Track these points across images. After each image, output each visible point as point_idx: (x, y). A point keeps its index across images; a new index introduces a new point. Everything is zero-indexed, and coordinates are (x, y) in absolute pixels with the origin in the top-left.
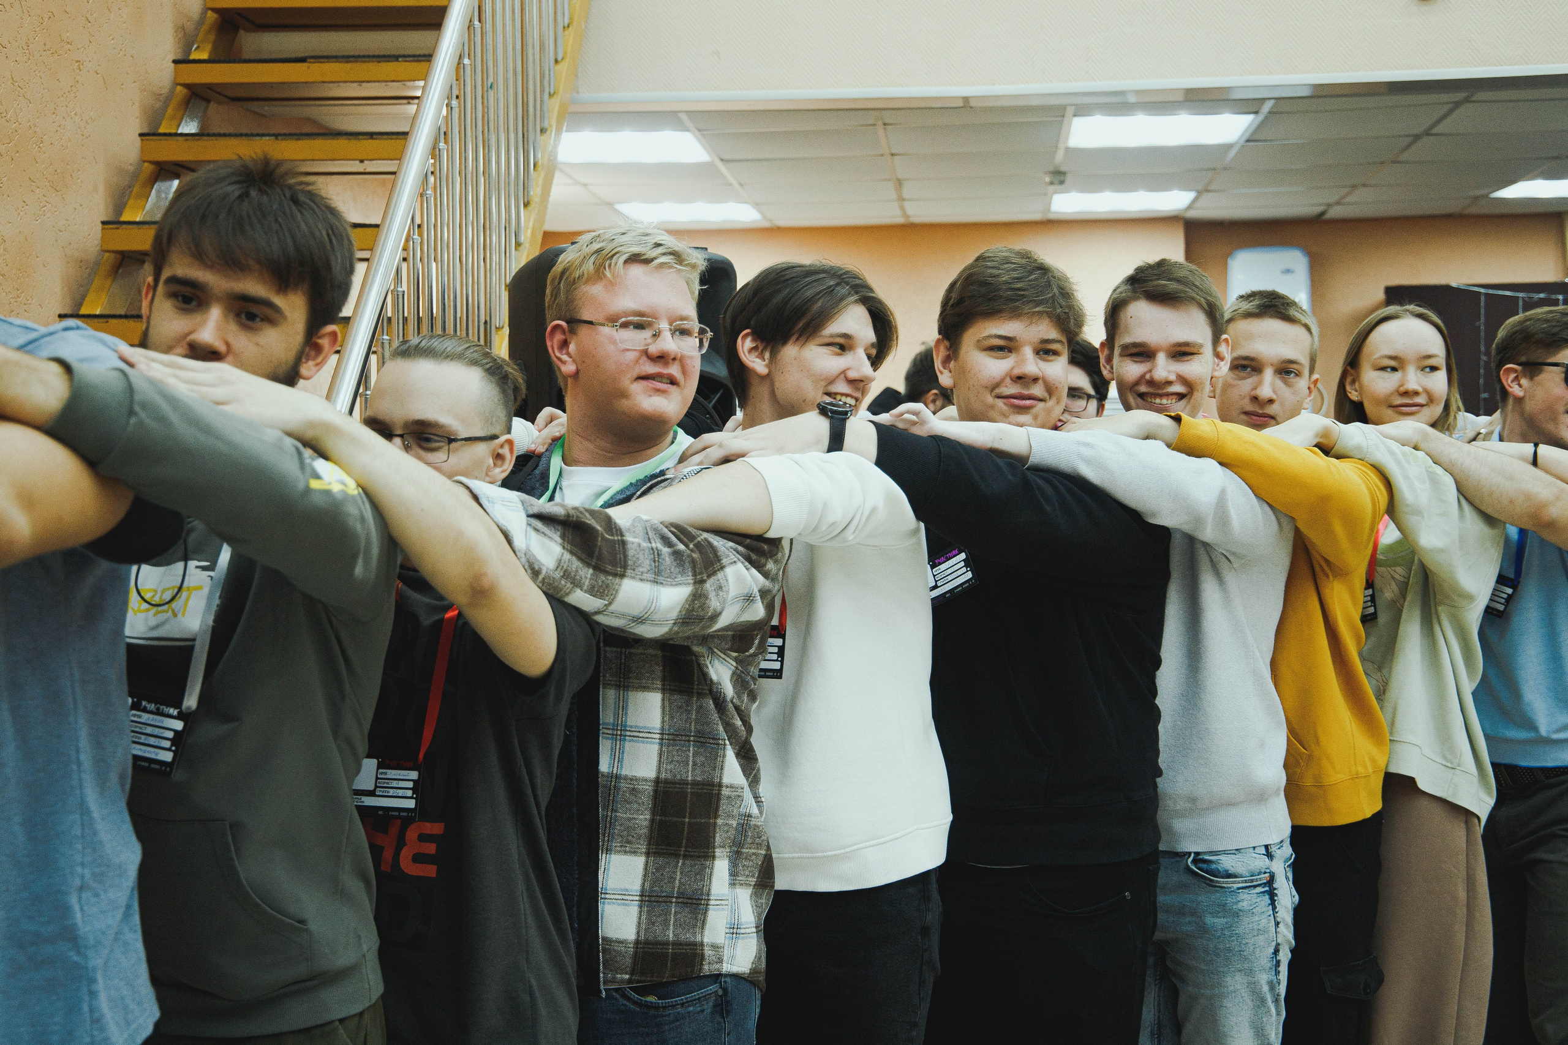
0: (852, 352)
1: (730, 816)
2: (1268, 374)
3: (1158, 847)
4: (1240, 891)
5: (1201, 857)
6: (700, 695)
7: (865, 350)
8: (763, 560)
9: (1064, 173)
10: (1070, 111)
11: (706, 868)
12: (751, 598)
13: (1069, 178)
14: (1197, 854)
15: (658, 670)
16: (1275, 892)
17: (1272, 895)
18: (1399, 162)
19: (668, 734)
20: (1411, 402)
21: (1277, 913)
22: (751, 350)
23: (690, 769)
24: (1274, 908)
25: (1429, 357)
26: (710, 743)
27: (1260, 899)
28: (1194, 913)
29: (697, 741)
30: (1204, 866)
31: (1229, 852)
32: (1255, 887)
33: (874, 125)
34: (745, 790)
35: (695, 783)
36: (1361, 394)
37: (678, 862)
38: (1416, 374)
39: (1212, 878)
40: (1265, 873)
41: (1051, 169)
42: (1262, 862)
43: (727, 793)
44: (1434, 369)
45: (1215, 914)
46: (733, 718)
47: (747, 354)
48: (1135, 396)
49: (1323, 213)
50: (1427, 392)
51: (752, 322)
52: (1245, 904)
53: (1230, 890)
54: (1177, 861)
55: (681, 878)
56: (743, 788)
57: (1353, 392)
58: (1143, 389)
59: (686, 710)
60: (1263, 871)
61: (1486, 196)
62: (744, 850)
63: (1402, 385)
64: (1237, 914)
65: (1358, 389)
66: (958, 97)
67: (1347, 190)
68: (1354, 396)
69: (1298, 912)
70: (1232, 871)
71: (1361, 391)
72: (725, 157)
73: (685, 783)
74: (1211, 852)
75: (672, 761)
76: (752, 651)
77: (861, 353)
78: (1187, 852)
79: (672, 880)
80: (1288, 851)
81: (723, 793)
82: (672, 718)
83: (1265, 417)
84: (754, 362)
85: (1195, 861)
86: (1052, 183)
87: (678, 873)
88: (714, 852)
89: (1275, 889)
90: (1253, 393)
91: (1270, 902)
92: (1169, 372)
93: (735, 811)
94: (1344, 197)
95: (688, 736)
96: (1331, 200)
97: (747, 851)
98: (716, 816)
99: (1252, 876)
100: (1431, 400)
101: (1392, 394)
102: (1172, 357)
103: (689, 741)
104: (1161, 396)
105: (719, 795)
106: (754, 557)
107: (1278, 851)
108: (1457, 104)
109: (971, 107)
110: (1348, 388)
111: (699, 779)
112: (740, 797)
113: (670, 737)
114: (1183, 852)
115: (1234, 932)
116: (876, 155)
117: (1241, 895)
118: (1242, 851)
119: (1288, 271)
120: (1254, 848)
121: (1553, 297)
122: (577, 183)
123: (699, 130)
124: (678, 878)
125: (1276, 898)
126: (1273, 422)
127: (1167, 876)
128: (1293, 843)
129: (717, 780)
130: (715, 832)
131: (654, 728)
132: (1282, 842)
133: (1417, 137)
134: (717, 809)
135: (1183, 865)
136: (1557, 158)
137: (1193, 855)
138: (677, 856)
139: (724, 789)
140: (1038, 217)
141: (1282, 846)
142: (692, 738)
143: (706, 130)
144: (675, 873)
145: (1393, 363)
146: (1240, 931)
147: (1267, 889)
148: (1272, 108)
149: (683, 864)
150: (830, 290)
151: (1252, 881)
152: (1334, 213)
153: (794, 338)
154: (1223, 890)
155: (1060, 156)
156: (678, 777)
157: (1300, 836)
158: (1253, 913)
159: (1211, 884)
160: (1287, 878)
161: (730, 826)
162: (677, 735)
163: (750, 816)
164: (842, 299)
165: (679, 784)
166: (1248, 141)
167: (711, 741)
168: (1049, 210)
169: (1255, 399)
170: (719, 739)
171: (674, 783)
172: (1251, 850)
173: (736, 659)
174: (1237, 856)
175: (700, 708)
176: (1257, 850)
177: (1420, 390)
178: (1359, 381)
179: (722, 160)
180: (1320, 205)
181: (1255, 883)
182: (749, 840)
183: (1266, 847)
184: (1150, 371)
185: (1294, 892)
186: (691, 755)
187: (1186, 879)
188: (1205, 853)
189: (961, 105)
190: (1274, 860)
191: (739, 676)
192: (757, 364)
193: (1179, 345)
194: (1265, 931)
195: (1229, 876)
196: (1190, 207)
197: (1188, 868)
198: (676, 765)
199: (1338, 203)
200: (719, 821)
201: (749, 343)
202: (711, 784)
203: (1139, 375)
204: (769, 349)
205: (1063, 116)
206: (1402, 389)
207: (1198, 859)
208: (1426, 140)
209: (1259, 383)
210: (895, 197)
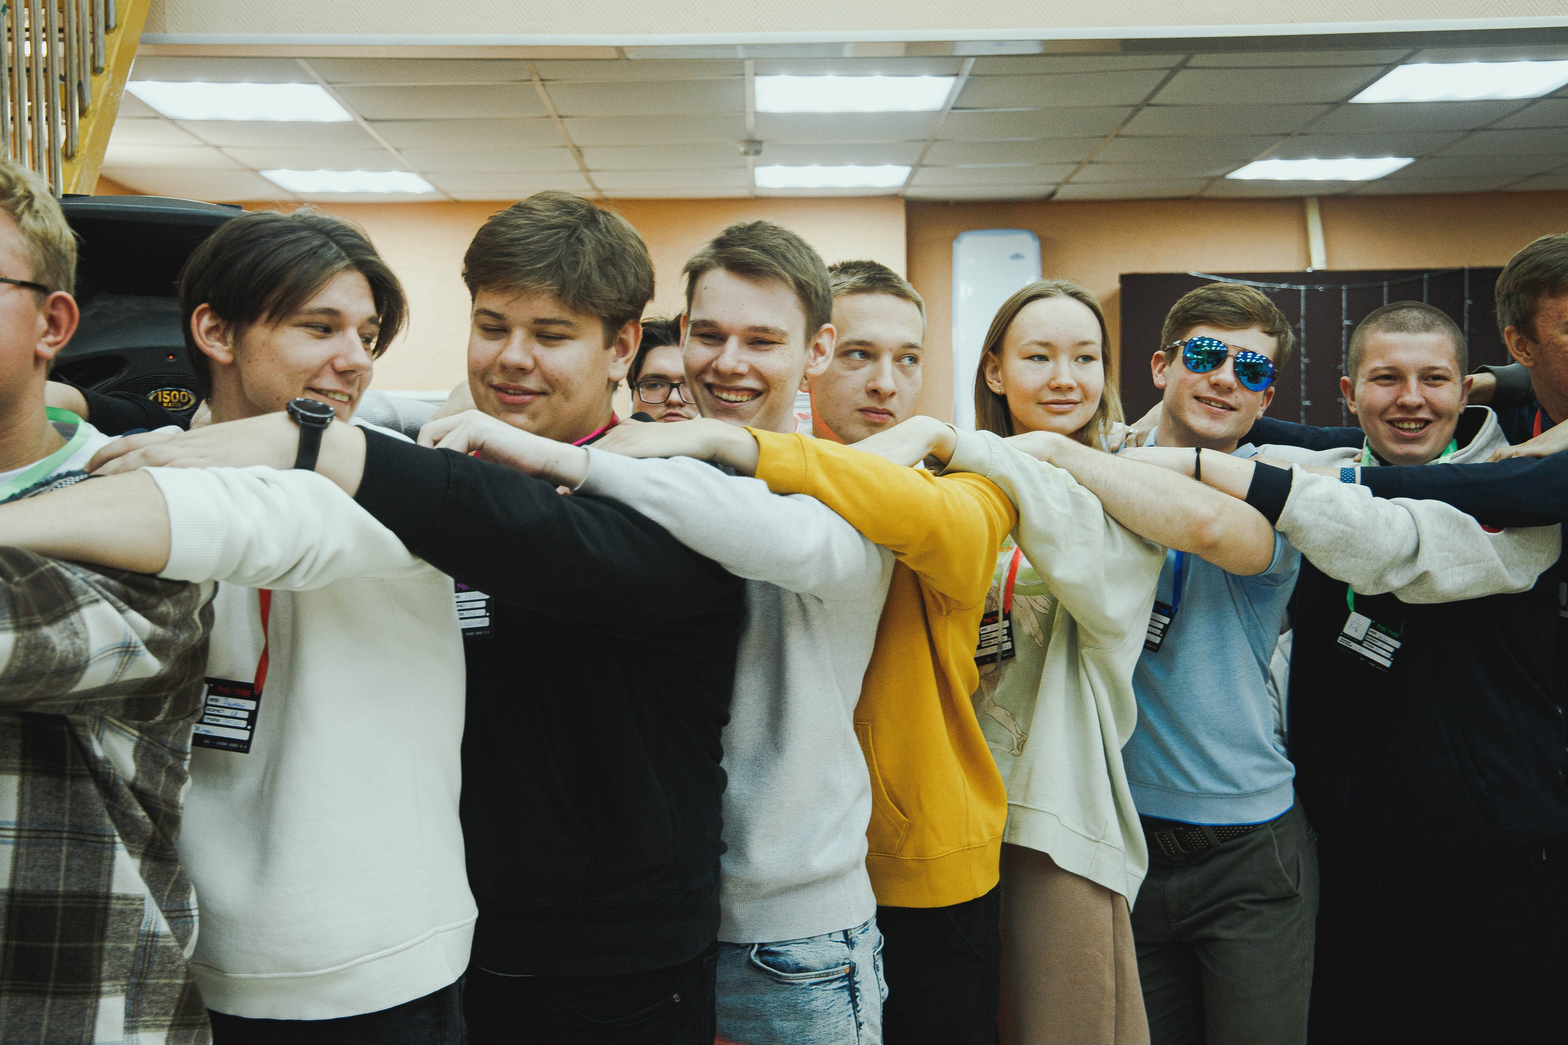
0: (341, 333)
1: (124, 937)
2: (887, 361)
3: (716, 939)
4: (814, 987)
5: (767, 948)
6: (76, 777)
7: (359, 330)
8: (152, 600)
9: (760, 142)
10: (749, 66)
11: (85, 1009)
12: (131, 649)
13: (765, 147)
14: (762, 945)
15: (15, 744)
16: (857, 986)
17: (853, 991)
18: (1123, 136)
19: (29, 830)
20: (1064, 399)
21: (859, 1011)
22: (209, 331)
23: (62, 873)
24: (855, 1006)
25: (1085, 343)
26: (91, 841)
27: (837, 996)
28: (759, 1017)
29: (74, 839)
30: (770, 959)
31: (801, 941)
32: (831, 981)
33: (530, 80)
34: (146, 902)
35: (68, 895)
36: (1004, 386)
37: (44, 1002)
38: (1070, 365)
39: (780, 973)
40: (844, 964)
41: (745, 137)
42: (840, 951)
43: (118, 907)
44: (1088, 358)
45: (784, 1017)
46: (130, 806)
47: (203, 335)
48: (703, 387)
49: (1053, 194)
50: (1081, 386)
51: (210, 294)
52: (818, 1003)
53: (801, 987)
54: (737, 954)
55: (50, 1024)
56: (142, 899)
57: (995, 382)
58: (710, 378)
59: (57, 797)
60: (841, 962)
61: (1223, 177)
62: (150, 981)
63: (1054, 379)
64: (809, 1016)
65: (1001, 379)
66: (612, 47)
67: (1073, 167)
68: (996, 387)
69: (888, 1008)
70: (803, 963)
71: (1005, 381)
72: (367, 116)
73: (55, 895)
74: (778, 942)
75: (35, 866)
76: (159, 718)
77: (352, 334)
78: (750, 944)
79: (36, 1026)
80: (875, 934)
81: (112, 906)
82: (34, 807)
83: (884, 414)
84: (212, 346)
85: (759, 953)
86: (746, 153)
87: (46, 1017)
88: (99, 987)
89: (857, 983)
90: (871, 385)
91: (849, 999)
92: (740, 361)
93: (132, 930)
94: (1071, 175)
95: (59, 832)
96: (1059, 180)
97: (154, 981)
98: (103, 937)
99: (827, 969)
100: (1086, 396)
101: (1041, 389)
102: (749, 344)
103: (61, 838)
104: (729, 390)
105: (106, 910)
106: (134, 594)
107: (861, 937)
108: (1174, 71)
109: (628, 60)
110: (989, 377)
111: (75, 889)
112: (140, 912)
113: (33, 834)
114: (746, 944)
115: (807, 1038)
116: (539, 118)
117: (814, 992)
118: (815, 939)
119: (1017, 256)
120: (830, 934)
121: (1295, 287)
122: (207, 144)
123: (329, 83)
124: (45, 1022)
125: (857, 994)
126: (891, 419)
127: (728, 973)
128: (880, 924)
129: (103, 890)
130: (100, 960)
131: (8, 823)
132: (865, 924)
133: (1137, 108)
134: (104, 928)
135: (744, 959)
136: (1288, 135)
137: (756, 947)
138: (43, 993)
139: (114, 901)
140: (744, 193)
141: (867, 930)
142: (65, 835)
143: (338, 83)
144: (40, 1016)
145: (1042, 351)
146: (813, 1035)
147: (846, 983)
148: (973, 68)
149: (53, 1005)
150: (313, 253)
151: (828, 975)
152: (1064, 193)
153: (265, 316)
154: (793, 987)
155: (750, 122)
156: (44, 887)
157: (886, 917)
158: (829, 1014)
159: (778, 980)
160: (876, 968)
161: (126, 950)
162: (43, 831)
163: (155, 935)
164: (328, 264)
165: (45, 896)
166: (953, 108)
167: (92, 838)
168: (754, 186)
169: (874, 392)
170: (104, 836)
171: (38, 896)
172: (827, 938)
173: (139, 729)
174: (809, 946)
175: (75, 794)
176: (834, 937)
177: (1075, 384)
178: (1002, 370)
179: (366, 120)
180: (1050, 184)
181: (831, 977)
182: (156, 967)
183: (845, 932)
184: (717, 358)
185: (884, 984)
186: (63, 857)
187: (753, 976)
188: (771, 944)
189: (616, 56)
190: (856, 947)
191: (147, 749)
192: (218, 350)
193: (756, 329)
194: (844, 1035)
195: (801, 969)
196: (908, 184)
197: (750, 962)
198: (39, 872)
199: (1067, 182)
200: (108, 945)
201: (206, 322)
202: (95, 896)
203: (705, 362)
204: (232, 329)
205: (743, 75)
206: (1054, 384)
207: (763, 951)
208: (1146, 111)
209: (879, 373)
210: (577, 167)
